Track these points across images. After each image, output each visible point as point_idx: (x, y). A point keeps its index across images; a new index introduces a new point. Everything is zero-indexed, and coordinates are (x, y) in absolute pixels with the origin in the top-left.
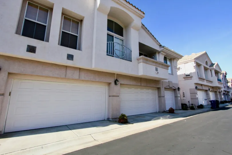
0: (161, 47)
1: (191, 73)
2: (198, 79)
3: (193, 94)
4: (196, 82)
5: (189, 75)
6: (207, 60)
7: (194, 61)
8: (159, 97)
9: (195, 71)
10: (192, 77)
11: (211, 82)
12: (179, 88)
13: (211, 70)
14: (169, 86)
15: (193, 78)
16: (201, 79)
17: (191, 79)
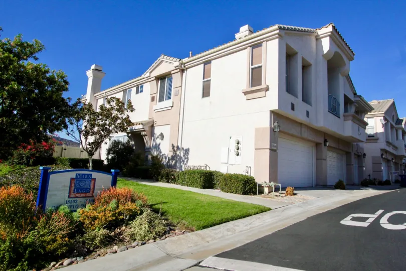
0: (356, 96)
1: (376, 133)
2: (385, 143)
3: (376, 164)
4: (383, 148)
5: (373, 136)
6: (394, 113)
7: (383, 116)
8: (347, 165)
9: (383, 131)
10: (378, 139)
11: (396, 148)
12: (365, 155)
13: (397, 131)
14: (357, 151)
15: (378, 141)
16: (388, 143)
17: (376, 142)
